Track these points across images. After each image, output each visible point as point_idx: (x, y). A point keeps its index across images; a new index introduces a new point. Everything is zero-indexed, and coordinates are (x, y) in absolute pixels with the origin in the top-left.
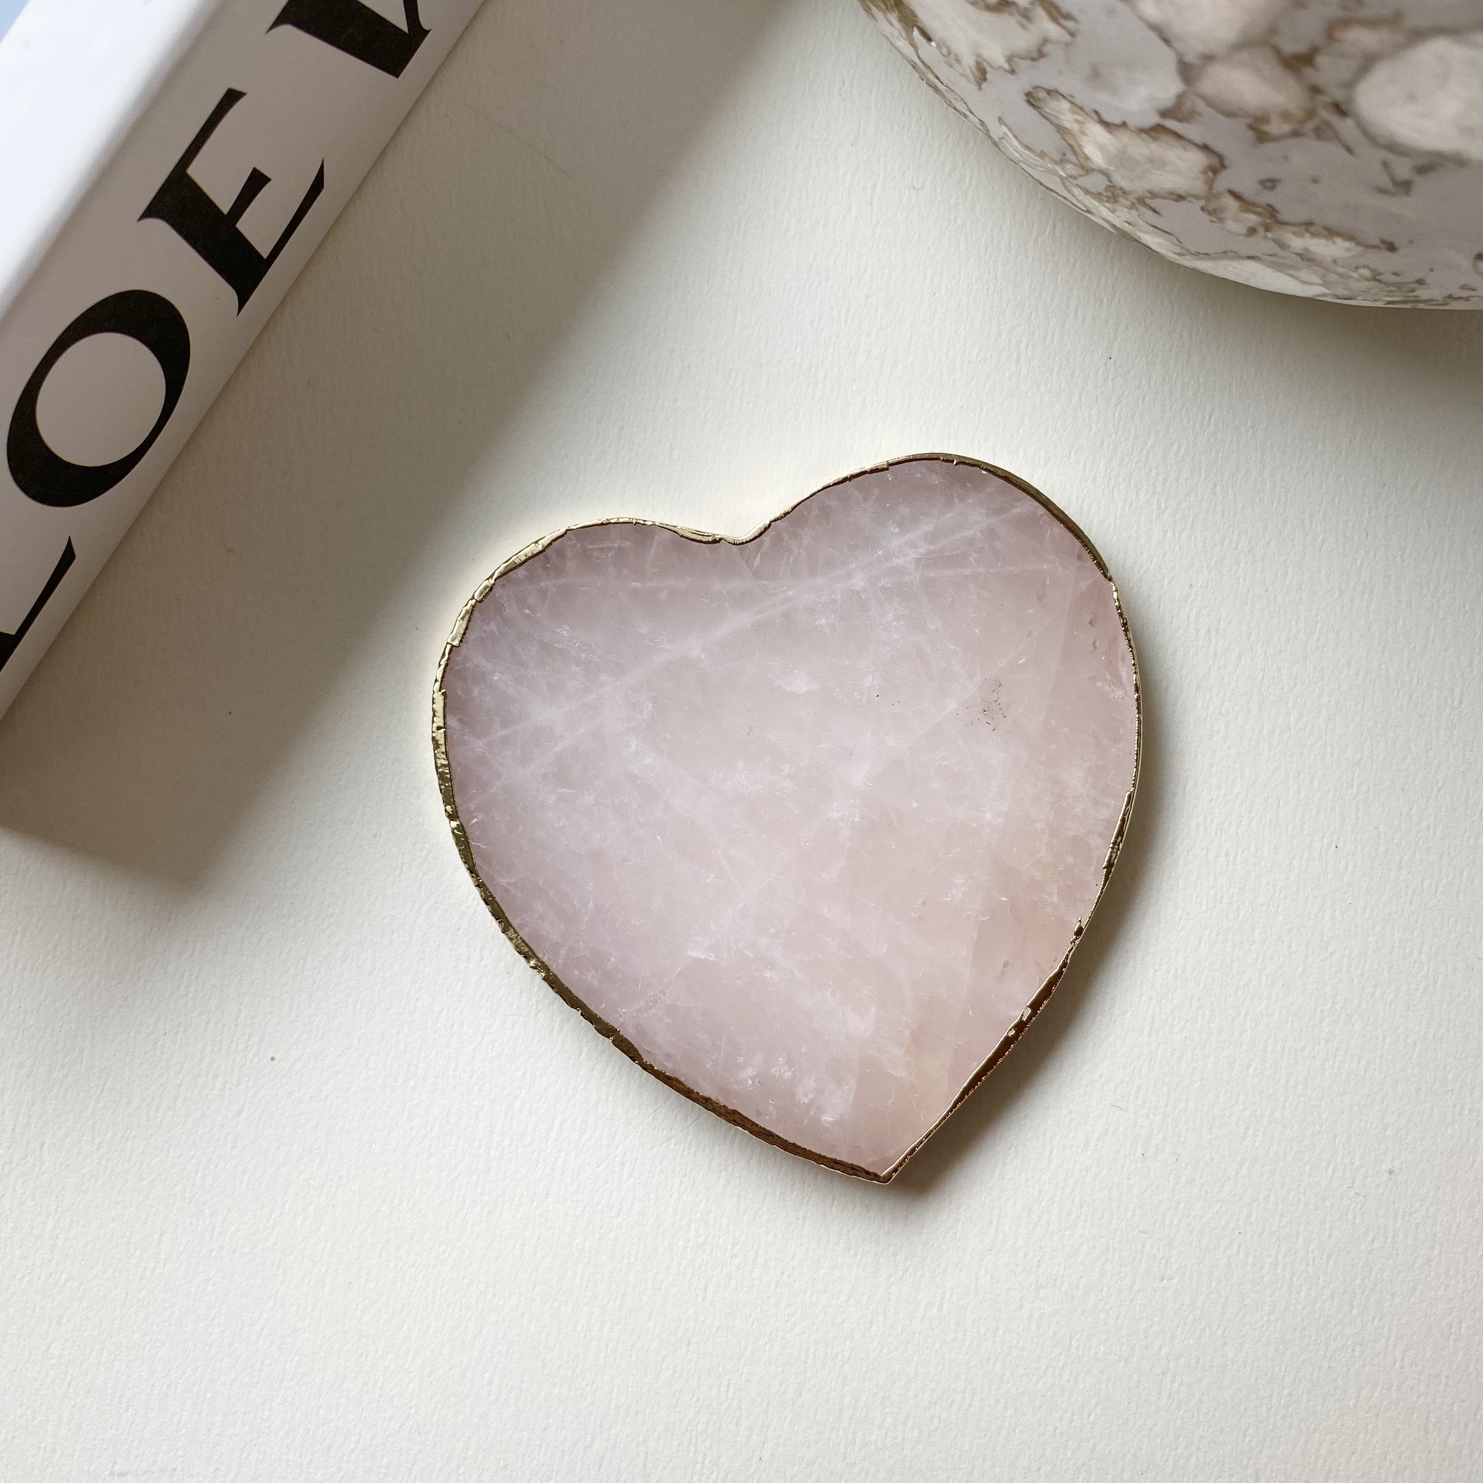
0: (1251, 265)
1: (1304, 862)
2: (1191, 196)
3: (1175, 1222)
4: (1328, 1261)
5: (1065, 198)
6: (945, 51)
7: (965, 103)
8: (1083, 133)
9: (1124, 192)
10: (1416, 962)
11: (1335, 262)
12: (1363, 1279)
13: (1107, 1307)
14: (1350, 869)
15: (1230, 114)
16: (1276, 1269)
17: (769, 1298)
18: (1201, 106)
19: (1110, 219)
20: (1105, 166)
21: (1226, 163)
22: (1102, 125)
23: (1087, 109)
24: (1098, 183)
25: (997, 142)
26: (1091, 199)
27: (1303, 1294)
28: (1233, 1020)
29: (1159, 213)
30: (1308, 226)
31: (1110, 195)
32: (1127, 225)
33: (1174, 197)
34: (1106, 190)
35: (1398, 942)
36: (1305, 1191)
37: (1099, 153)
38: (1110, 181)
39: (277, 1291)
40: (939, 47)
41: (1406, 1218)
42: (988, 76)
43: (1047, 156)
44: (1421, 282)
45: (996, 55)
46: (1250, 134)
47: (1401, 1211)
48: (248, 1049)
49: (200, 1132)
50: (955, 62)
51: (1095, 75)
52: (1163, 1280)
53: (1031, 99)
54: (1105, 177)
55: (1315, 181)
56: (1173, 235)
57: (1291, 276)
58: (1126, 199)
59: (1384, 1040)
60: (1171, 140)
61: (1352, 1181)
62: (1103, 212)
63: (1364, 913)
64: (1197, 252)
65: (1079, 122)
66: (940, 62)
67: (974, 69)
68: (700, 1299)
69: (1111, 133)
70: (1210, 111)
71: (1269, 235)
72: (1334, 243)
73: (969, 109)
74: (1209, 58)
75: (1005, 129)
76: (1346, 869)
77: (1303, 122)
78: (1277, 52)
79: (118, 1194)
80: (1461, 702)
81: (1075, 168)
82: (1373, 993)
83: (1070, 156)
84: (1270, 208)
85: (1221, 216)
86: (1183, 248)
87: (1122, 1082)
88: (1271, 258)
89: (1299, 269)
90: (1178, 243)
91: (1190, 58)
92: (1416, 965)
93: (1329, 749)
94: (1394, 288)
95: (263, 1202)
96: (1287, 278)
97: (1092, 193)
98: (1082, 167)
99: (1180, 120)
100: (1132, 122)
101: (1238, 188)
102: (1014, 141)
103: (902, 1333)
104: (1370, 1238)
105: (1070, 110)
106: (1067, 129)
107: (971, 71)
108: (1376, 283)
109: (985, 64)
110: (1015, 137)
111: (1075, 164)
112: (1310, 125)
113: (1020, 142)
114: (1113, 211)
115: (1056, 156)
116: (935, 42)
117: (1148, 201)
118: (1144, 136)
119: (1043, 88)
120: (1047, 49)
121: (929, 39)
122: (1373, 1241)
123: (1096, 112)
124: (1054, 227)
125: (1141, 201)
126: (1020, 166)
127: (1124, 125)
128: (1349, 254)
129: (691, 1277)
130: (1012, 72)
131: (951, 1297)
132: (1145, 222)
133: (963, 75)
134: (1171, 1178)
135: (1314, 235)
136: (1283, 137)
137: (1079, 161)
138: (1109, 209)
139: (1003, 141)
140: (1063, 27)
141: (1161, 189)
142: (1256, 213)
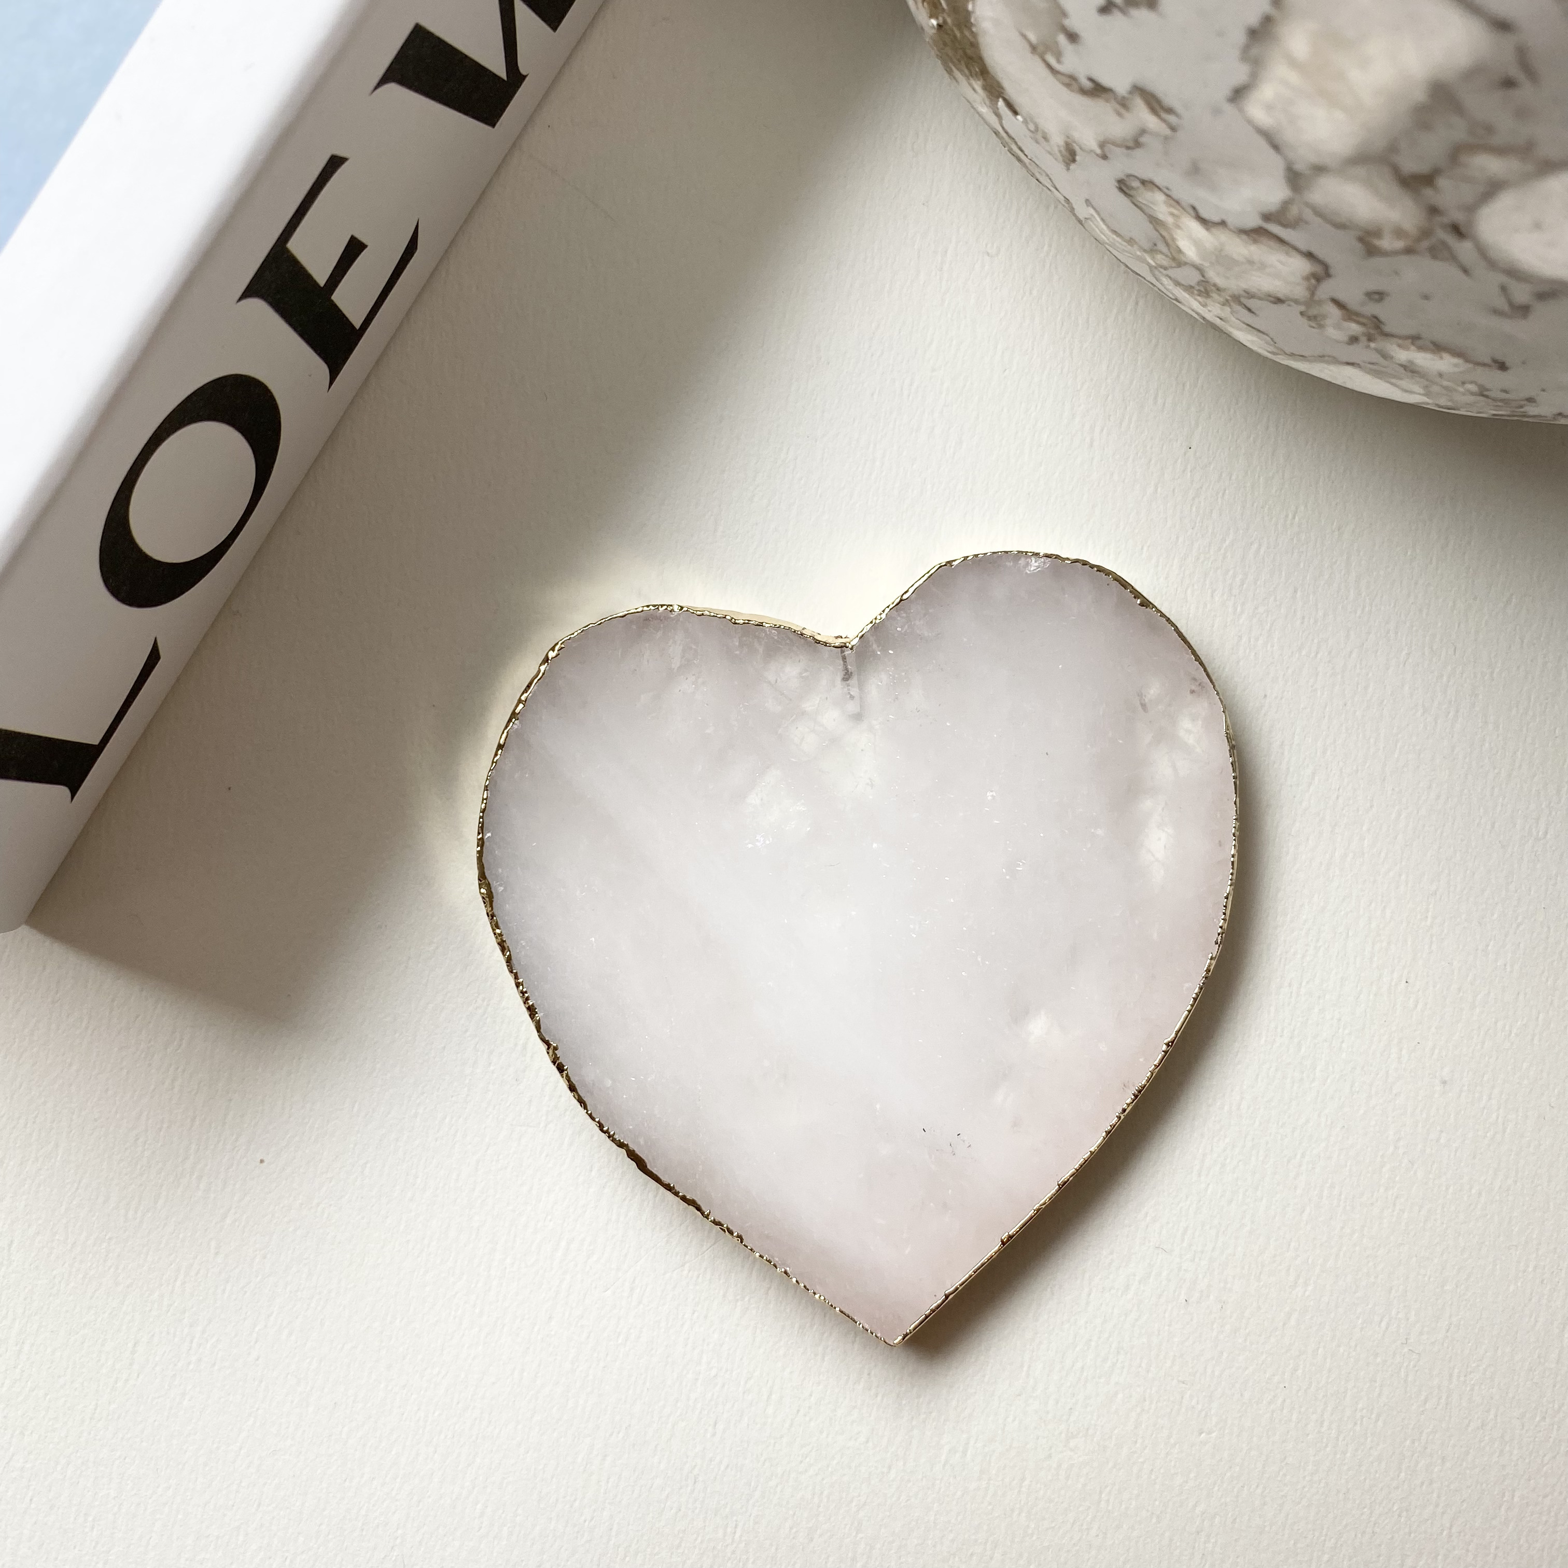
0: (1349, 370)
1: (1371, 997)
2: (1292, 300)
3: (1217, 1373)
4: (1377, 1420)
5: (1152, 284)
6: (1032, 127)
7: (1050, 179)
8: (1178, 227)
9: (1218, 289)
10: (1485, 1108)
11: (1441, 375)
12: (1413, 1442)
13: (1141, 1460)
14: (1420, 1007)
15: (1341, 226)
16: (1322, 1426)
17: (782, 1437)
18: (1308, 214)
19: (1201, 312)
20: (1201, 262)
21: (1332, 271)
22: (1199, 221)
23: (1184, 204)
24: (1191, 277)
25: (1082, 221)
26: (1181, 291)
27: (1348, 1455)
28: (1289, 1161)
29: (1253, 312)
30: (1415, 340)
31: (1202, 289)
32: (1218, 319)
33: (1273, 299)
34: (1199, 283)
35: (1466, 1087)
36: (1356, 1346)
37: (1193, 249)
38: (1203, 276)
39: (258, 1409)
40: (1025, 122)
41: (1462, 1379)
42: (1078, 158)
43: (1136, 243)
44: (1530, 400)
45: (1087, 138)
46: (1359, 245)
47: (1456, 1371)
48: (237, 1149)
49: (181, 1236)
50: (1043, 140)
51: (1195, 171)
52: (1201, 1434)
53: (1123, 186)
54: (1198, 272)
55: (1426, 297)
56: (1267, 335)
57: (1392, 384)
58: (1219, 295)
59: (1447, 1189)
60: (1272, 243)
61: (1405, 1337)
62: (1192, 304)
63: (1433, 1054)
64: (1292, 353)
65: (1172, 214)
66: (1025, 136)
67: (1062, 149)
68: (709, 1435)
69: (1207, 229)
70: (1318, 220)
71: (1373, 345)
72: (1441, 358)
73: (1054, 185)
74: (1320, 169)
75: (1092, 211)
76: (1416, 1006)
77: (1418, 240)
78: (1396, 171)
79: (91, 1298)
80: (1546, 833)
81: (1166, 259)
82: (1438, 1141)
83: (1161, 247)
84: (1375, 320)
85: (1322, 323)
86: (1278, 348)
87: (1168, 1223)
88: (1371, 366)
89: (1401, 379)
90: (1272, 343)
91: (1299, 167)
92: (1485, 1111)
93: (1403, 877)
94: (1500, 404)
95: (246, 1313)
96: (1388, 385)
97: (1183, 285)
98: (1174, 259)
99: (1285, 226)
100: (1231, 221)
101: (1341, 297)
102: (1101, 223)
103: (922, 1480)
104: (1423, 1398)
105: (1165, 202)
106: (1160, 220)
107: (1060, 151)
108: (1482, 398)
109: (1077, 148)
110: (1103, 220)
111: (1167, 256)
112: (1425, 244)
113: (1108, 227)
114: (1204, 305)
115: (1147, 246)
116: (1022, 116)
117: (1242, 300)
118: (1244, 237)
119: (1138, 178)
120: (1143, 140)
121: (1016, 113)
122: (1426, 1401)
123: (1194, 208)
124: (1137, 303)
125: (1236, 299)
126: (1105, 247)
127: (1223, 223)
128: (1457, 370)
129: (701, 1412)
130: (1105, 157)
131: (975, 1443)
132: (1239, 320)
133: (1050, 153)
134: (1215, 1326)
135: (1421, 348)
136: (1395, 253)
137: (1171, 253)
138: (1200, 303)
139: (1089, 221)
140: (1164, 121)
141: (1259, 290)
142: (1358, 323)
